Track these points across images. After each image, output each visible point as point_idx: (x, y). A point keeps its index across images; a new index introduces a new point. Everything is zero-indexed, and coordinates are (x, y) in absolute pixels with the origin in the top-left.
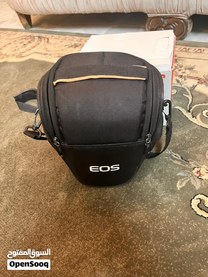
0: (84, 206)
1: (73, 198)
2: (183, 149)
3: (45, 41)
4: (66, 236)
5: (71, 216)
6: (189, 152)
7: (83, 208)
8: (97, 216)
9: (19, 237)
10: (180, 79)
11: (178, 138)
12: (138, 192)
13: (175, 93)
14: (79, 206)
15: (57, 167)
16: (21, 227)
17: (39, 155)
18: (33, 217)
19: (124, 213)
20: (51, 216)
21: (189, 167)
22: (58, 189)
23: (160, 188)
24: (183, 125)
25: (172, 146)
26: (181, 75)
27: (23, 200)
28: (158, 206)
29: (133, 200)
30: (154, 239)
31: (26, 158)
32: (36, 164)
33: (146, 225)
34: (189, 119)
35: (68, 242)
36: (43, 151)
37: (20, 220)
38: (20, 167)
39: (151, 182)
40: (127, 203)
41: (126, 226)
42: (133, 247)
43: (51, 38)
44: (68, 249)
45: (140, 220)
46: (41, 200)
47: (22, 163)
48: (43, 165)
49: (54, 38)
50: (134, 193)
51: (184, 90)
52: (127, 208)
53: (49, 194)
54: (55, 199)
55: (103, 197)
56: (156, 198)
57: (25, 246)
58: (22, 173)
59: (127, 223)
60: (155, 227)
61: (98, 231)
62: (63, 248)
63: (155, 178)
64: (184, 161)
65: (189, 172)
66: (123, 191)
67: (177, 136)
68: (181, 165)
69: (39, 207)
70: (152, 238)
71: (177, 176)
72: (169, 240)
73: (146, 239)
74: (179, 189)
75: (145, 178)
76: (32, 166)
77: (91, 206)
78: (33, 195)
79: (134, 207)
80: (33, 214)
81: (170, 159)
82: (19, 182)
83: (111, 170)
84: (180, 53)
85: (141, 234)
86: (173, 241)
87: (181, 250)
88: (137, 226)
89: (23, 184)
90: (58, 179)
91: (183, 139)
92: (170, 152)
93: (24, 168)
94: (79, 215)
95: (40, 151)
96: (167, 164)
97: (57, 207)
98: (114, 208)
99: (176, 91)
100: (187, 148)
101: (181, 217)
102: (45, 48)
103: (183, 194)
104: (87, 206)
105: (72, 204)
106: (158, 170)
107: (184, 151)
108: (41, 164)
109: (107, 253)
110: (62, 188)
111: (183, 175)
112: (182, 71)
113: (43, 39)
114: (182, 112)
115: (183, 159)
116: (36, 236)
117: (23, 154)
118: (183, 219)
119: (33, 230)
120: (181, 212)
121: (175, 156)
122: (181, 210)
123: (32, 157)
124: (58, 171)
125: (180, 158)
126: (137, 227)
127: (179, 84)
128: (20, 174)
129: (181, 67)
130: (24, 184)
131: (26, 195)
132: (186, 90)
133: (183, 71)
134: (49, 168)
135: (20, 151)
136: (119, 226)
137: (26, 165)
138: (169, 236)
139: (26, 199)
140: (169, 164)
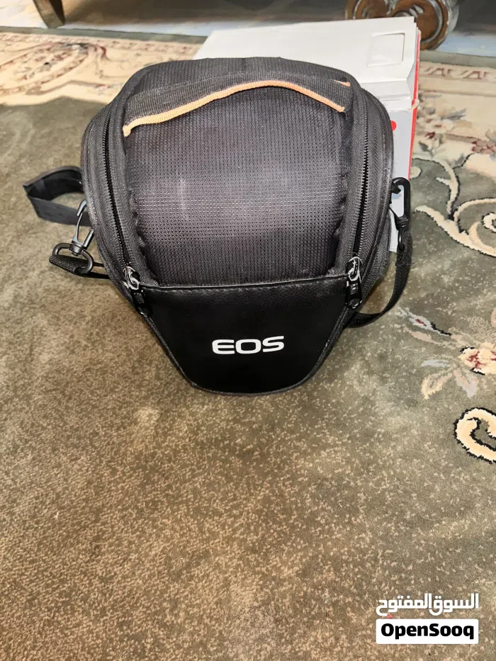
0: (201, 438)
1: (174, 421)
2: (437, 306)
3: (97, 56)
4: (159, 507)
5: (170, 463)
6: (450, 313)
7: (197, 444)
8: (231, 463)
9: (45, 511)
10: (429, 142)
11: (424, 280)
12: (329, 405)
13: (417, 175)
14: (189, 441)
15: (133, 350)
16: (50, 489)
17: (87, 323)
18: (79, 465)
19: (295, 455)
20: (122, 463)
21: (450, 347)
22: (136, 401)
23: (382, 394)
24: (435, 250)
25: (411, 299)
26: (431, 131)
27: (53, 428)
28: (376, 436)
29: (316, 423)
30: (367, 512)
31: (57, 330)
32: (83, 345)
33: (348, 481)
34: (451, 235)
35: (164, 521)
36: (99, 312)
37: (47, 472)
38: (43, 351)
39: (360, 382)
40: (302, 431)
41: (300, 483)
42: (319, 529)
43: (112, 47)
44: (163, 536)
45: (334, 470)
46: (97, 426)
47: (49, 341)
48: (100, 346)
49: (119, 45)
50: (320, 407)
51: (439, 168)
52: (304, 443)
53: (114, 413)
54: (130, 425)
55: (244, 418)
56: (373, 418)
57: (61, 532)
58: (48, 366)
59: (303, 475)
60: (371, 484)
61: (235, 495)
62: (150, 535)
63: (370, 373)
64: (439, 333)
65: (452, 357)
66: (294, 402)
67: (423, 275)
68: (432, 343)
69: (91, 444)
70: (363, 509)
71: (423, 368)
72: (403, 512)
73: (349, 512)
74: (427, 397)
75: (346, 374)
76: (71, 348)
77: (216, 439)
78: (77, 417)
79: (320, 439)
80: (77, 459)
81: (406, 329)
82: (42, 386)
83: (265, 350)
84: (429, 79)
85: (336, 500)
86: (413, 515)
87: (431, 535)
88: (328, 484)
89: (51, 391)
90: (136, 377)
91: (436, 281)
92: (404, 313)
93: (53, 353)
94: (188, 460)
95: (91, 315)
96: (399, 340)
97: (135, 442)
98: (273, 441)
99: (419, 171)
100: (445, 304)
101: (431, 461)
102: (98, 71)
103: (436, 410)
104: (207, 439)
105: (170, 435)
106: (376, 356)
107: (438, 311)
108: (93, 343)
109: (257, 544)
110: (146, 398)
111: (437, 365)
112: (433, 123)
113: (93, 49)
114: (435, 219)
115: (437, 327)
116: (87, 509)
117: (49, 321)
118: (436, 465)
119: (79, 495)
120: (431, 451)
121: (418, 321)
122: (432, 444)
123: (71, 328)
124: (135, 359)
125: (429, 327)
126: (327, 486)
127: (427, 153)
128: (44, 367)
129: (432, 113)
130: (54, 390)
131: (60, 415)
132: (443, 167)
133: (437, 123)
134: (113, 353)
135: (43, 315)
136: (284, 485)
137: (57, 346)
138: (402, 505)
139: (59, 426)
140: (403, 341)
